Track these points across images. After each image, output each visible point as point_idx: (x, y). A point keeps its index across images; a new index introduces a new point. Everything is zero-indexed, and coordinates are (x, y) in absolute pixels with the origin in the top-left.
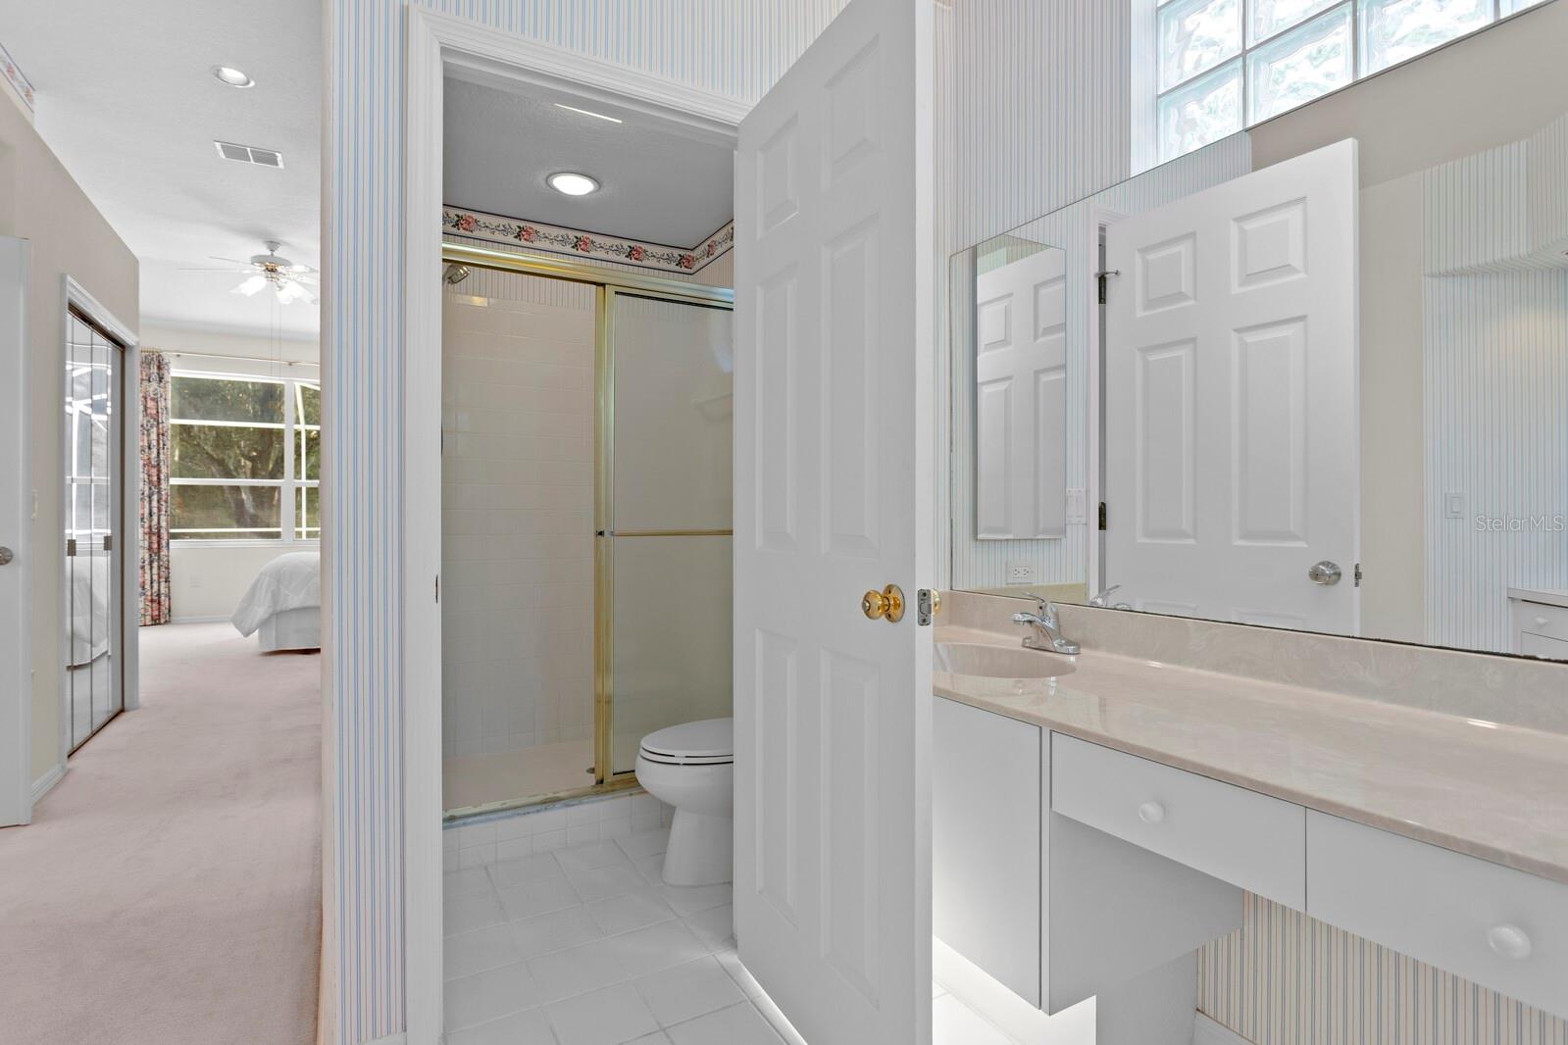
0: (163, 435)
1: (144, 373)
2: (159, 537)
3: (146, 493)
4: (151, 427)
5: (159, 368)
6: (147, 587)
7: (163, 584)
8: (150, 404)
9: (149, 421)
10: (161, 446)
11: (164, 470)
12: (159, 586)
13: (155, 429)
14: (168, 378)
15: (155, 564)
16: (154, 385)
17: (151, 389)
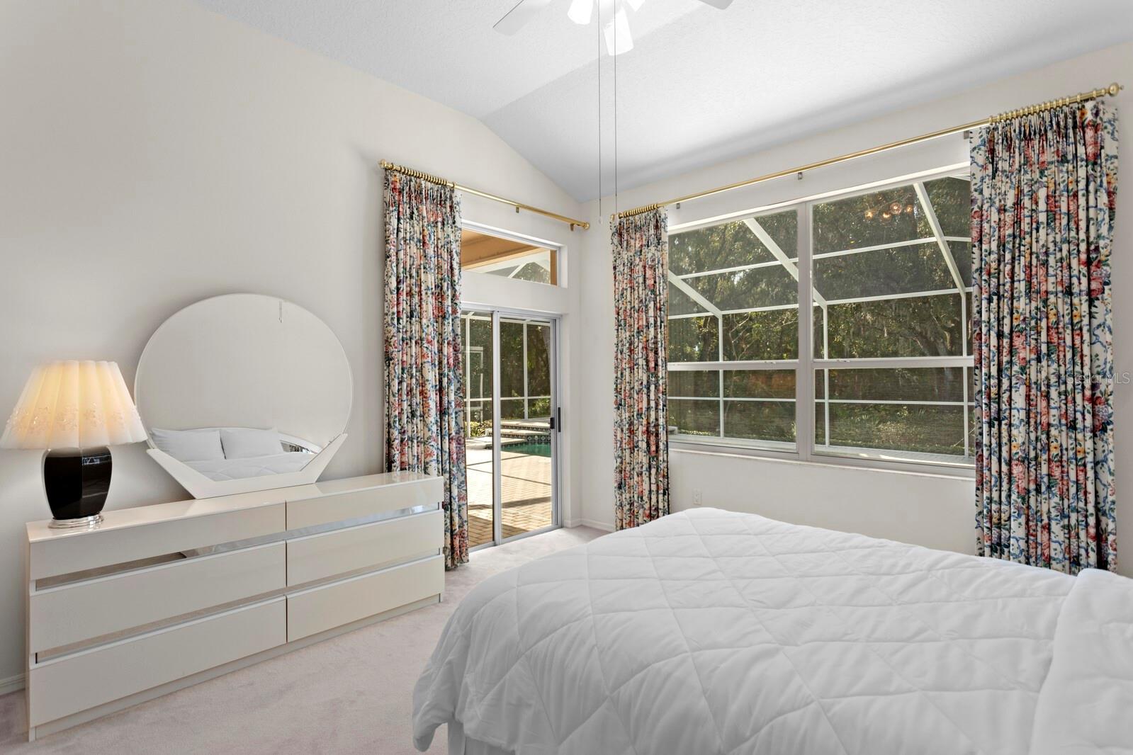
0: (660, 310)
1: (644, 238)
2: (657, 435)
3: (645, 383)
4: (649, 301)
5: (657, 227)
6: (645, 498)
7: (661, 497)
8: (649, 273)
9: (647, 295)
10: (659, 323)
11: (661, 354)
12: (657, 498)
13: (652, 303)
14: (665, 238)
15: (653, 471)
16: (652, 248)
17: (650, 255)
